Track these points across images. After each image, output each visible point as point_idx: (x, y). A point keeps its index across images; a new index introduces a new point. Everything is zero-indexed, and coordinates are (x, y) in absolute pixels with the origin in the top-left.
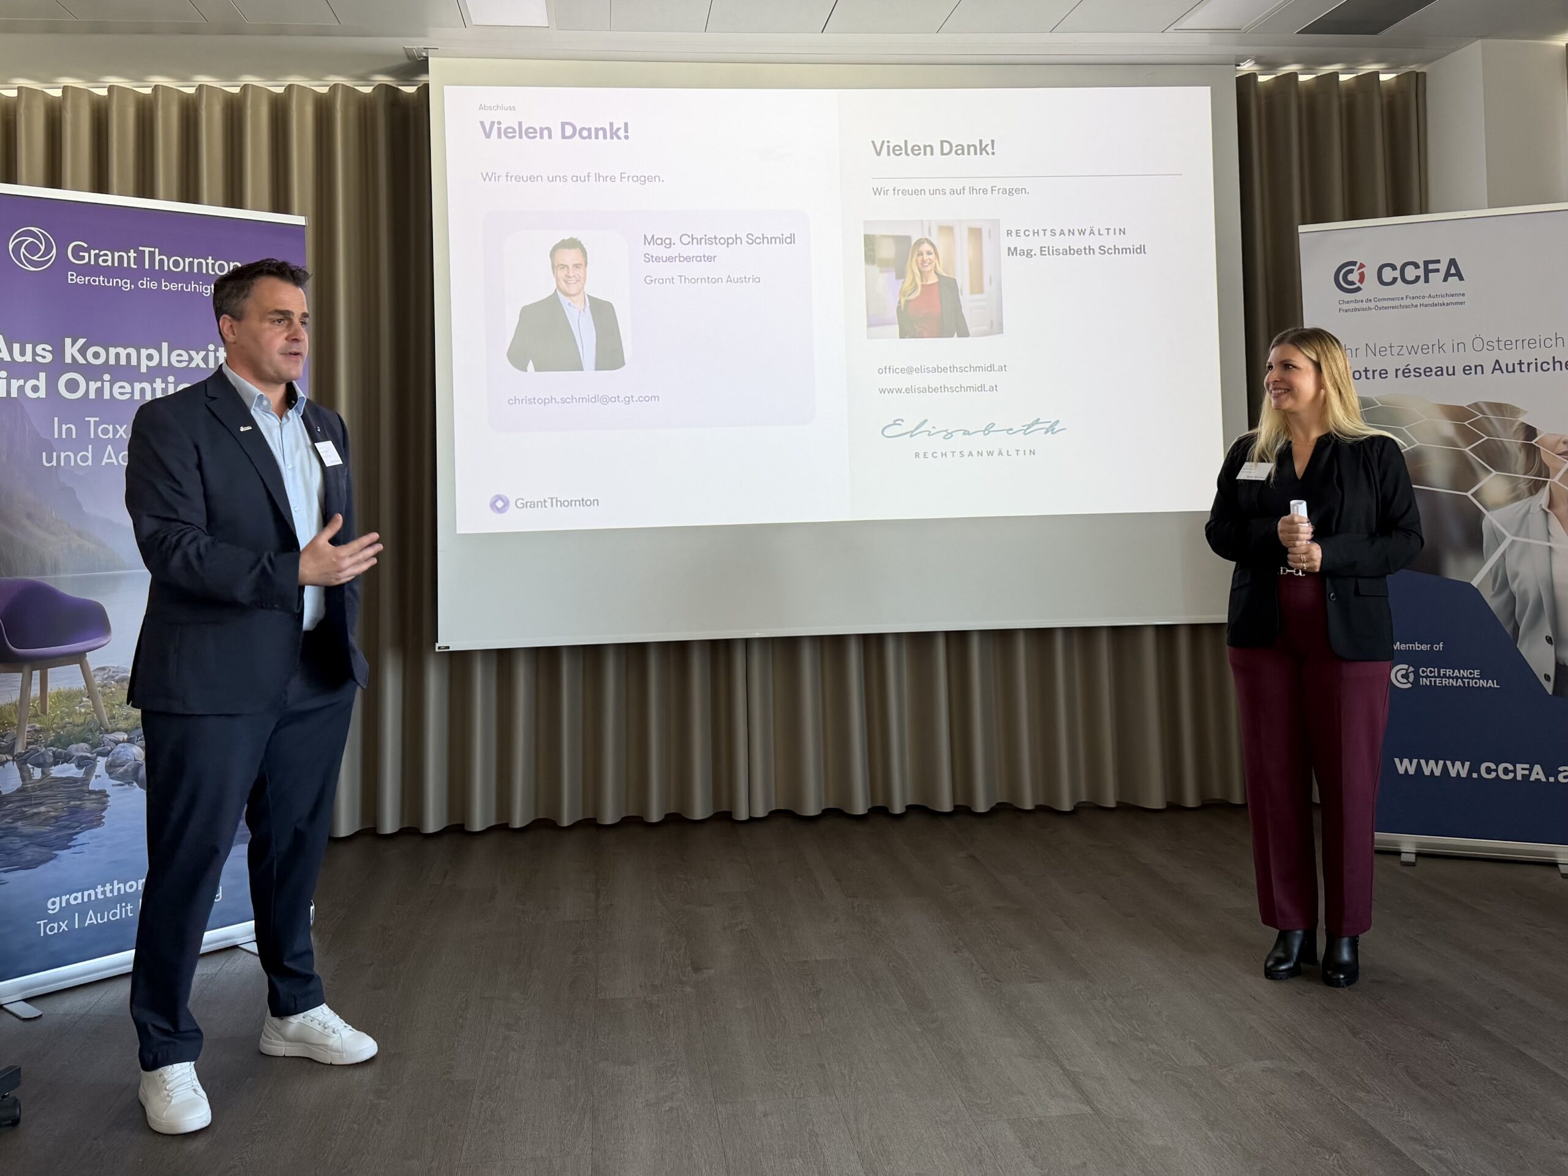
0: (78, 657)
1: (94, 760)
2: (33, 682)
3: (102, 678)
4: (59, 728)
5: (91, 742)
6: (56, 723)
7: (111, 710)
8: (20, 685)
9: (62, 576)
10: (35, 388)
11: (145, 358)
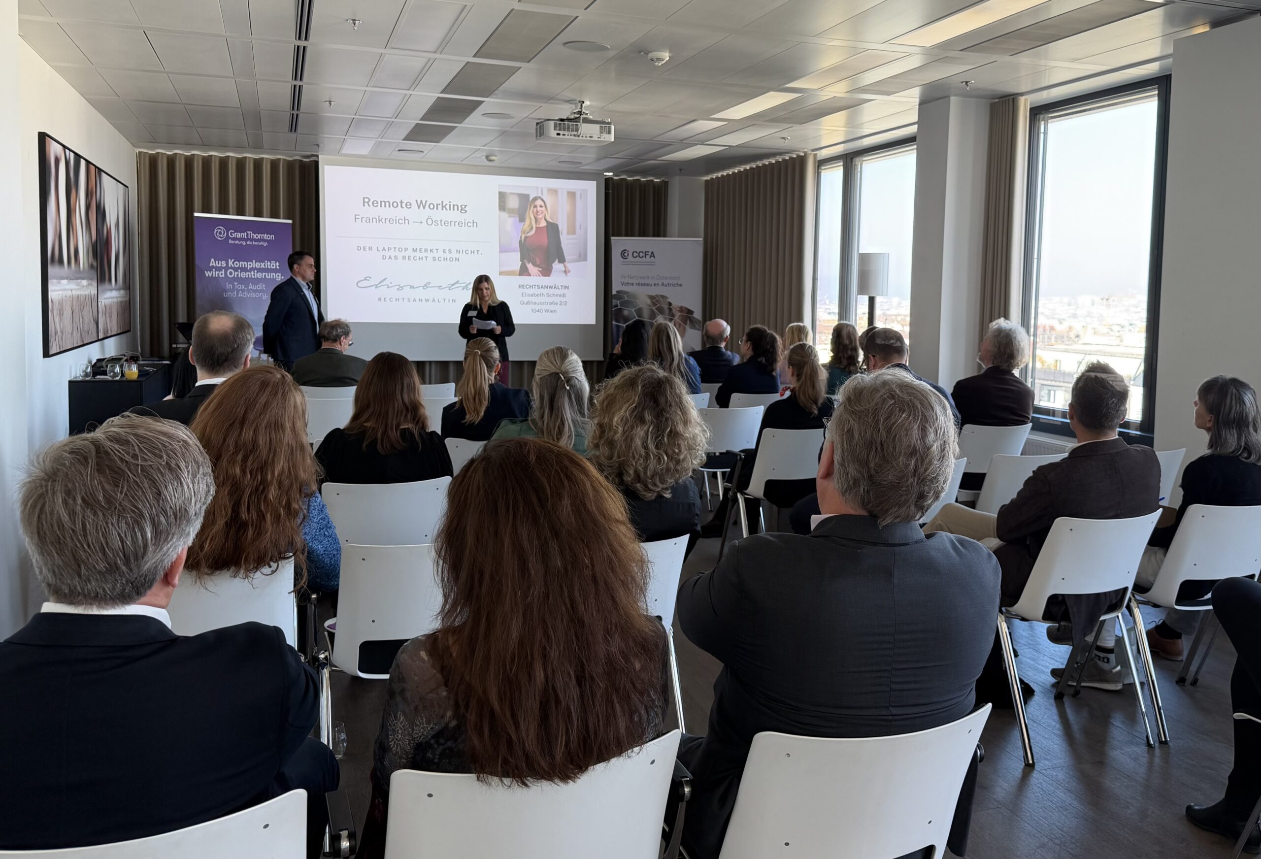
10: (222, 274)
11: (250, 265)
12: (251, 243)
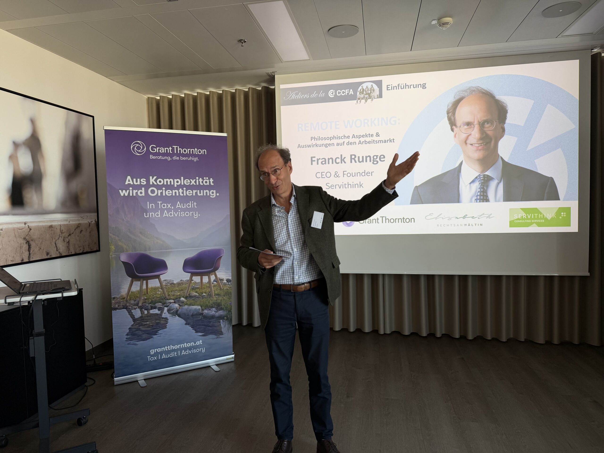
0: (158, 277)
1: (163, 308)
2: (144, 284)
3: (166, 283)
4: (153, 298)
5: (162, 303)
6: (151, 297)
7: (168, 293)
8: (140, 285)
9: (152, 251)
10: (142, 193)
11: (176, 182)
12: (178, 158)
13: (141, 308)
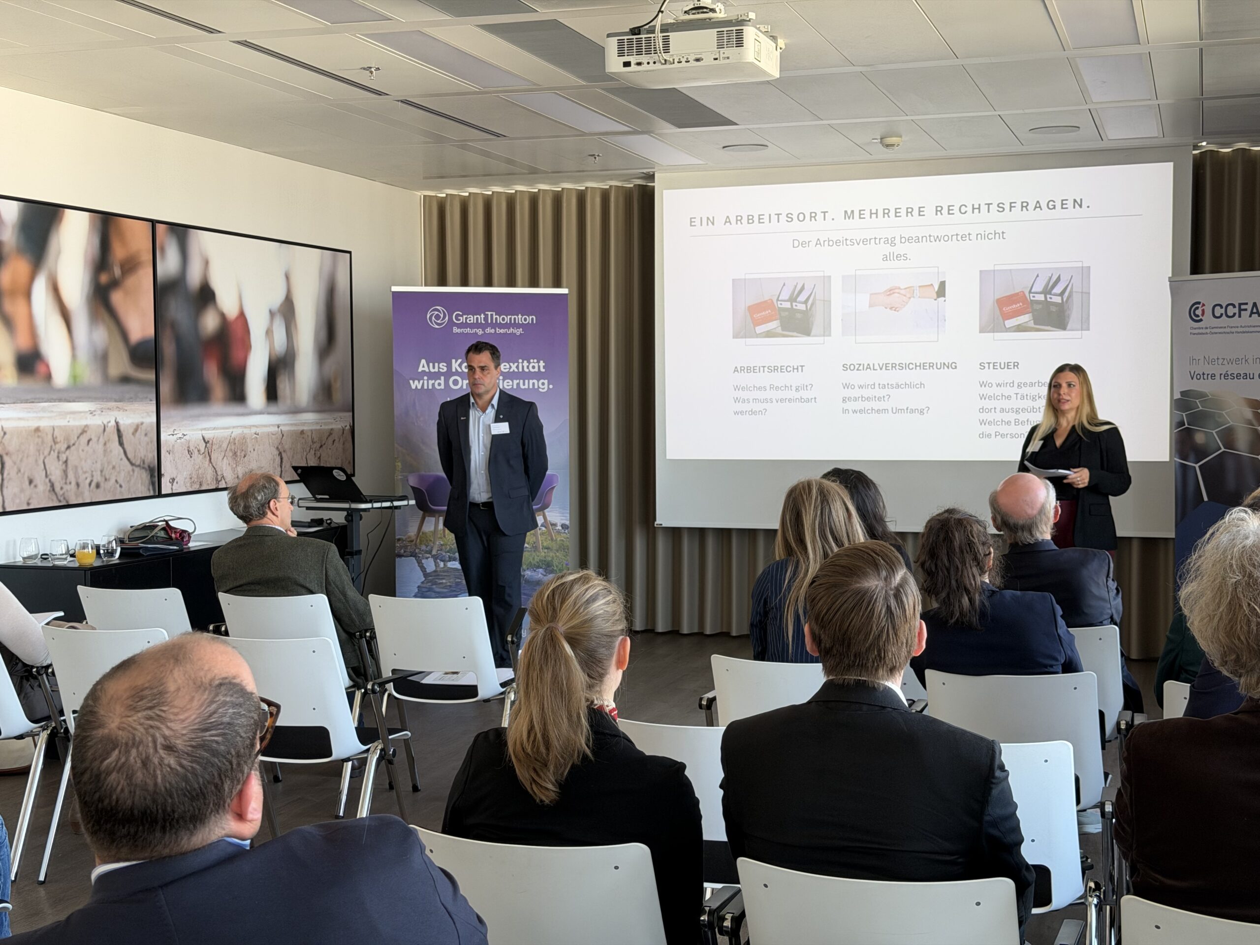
8: (434, 523)
10: (439, 384)
12: (493, 331)
13: (435, 558)
